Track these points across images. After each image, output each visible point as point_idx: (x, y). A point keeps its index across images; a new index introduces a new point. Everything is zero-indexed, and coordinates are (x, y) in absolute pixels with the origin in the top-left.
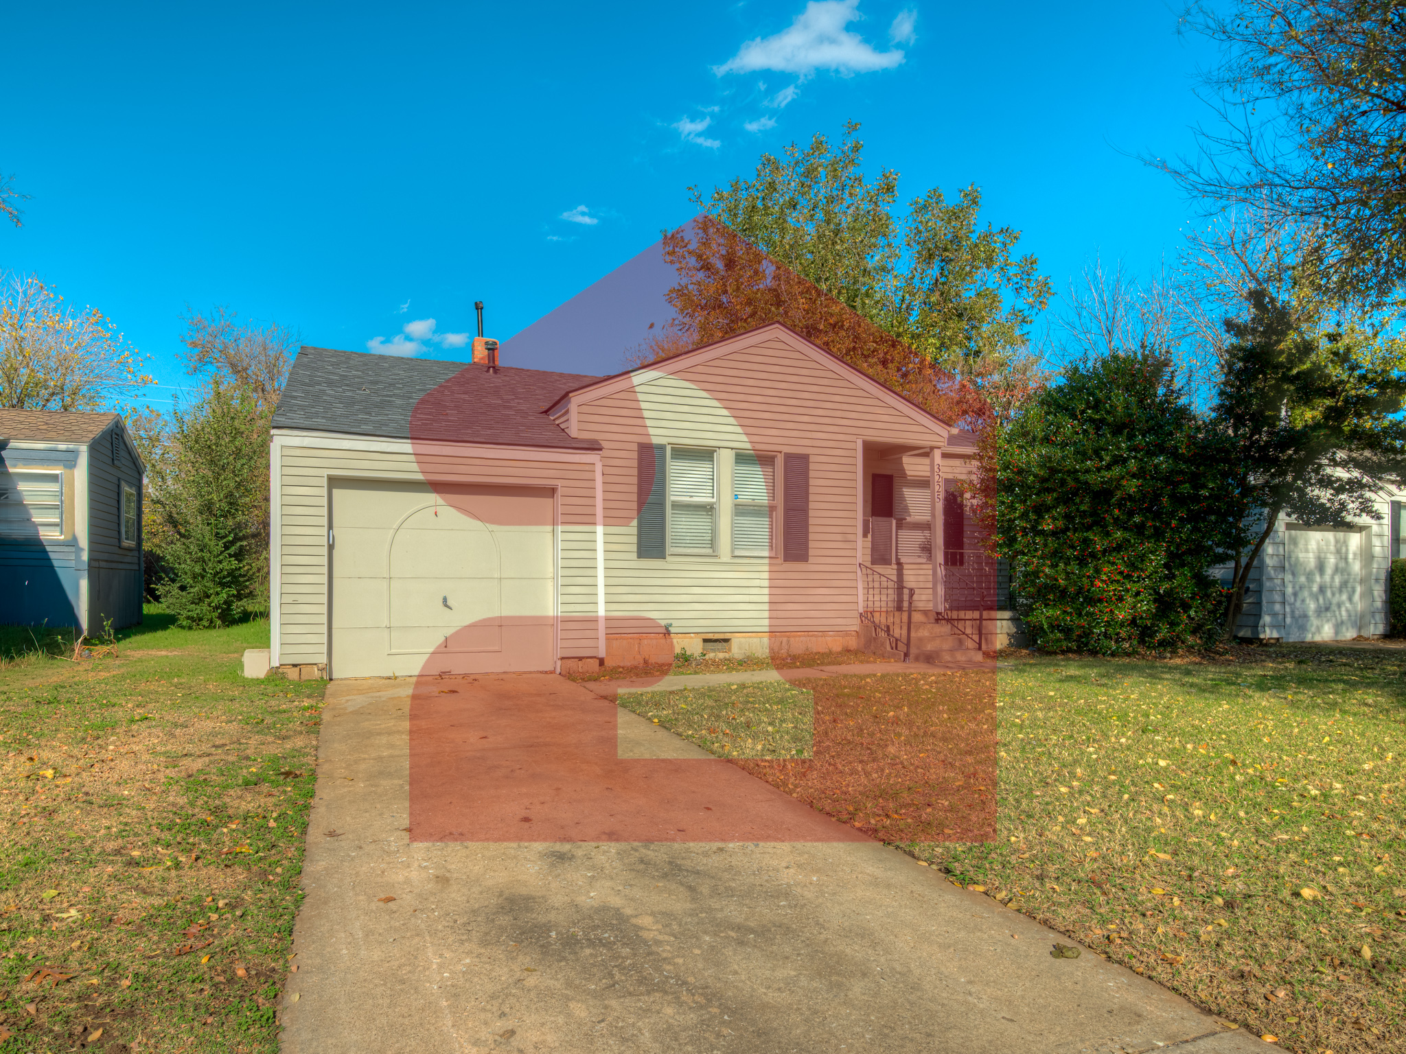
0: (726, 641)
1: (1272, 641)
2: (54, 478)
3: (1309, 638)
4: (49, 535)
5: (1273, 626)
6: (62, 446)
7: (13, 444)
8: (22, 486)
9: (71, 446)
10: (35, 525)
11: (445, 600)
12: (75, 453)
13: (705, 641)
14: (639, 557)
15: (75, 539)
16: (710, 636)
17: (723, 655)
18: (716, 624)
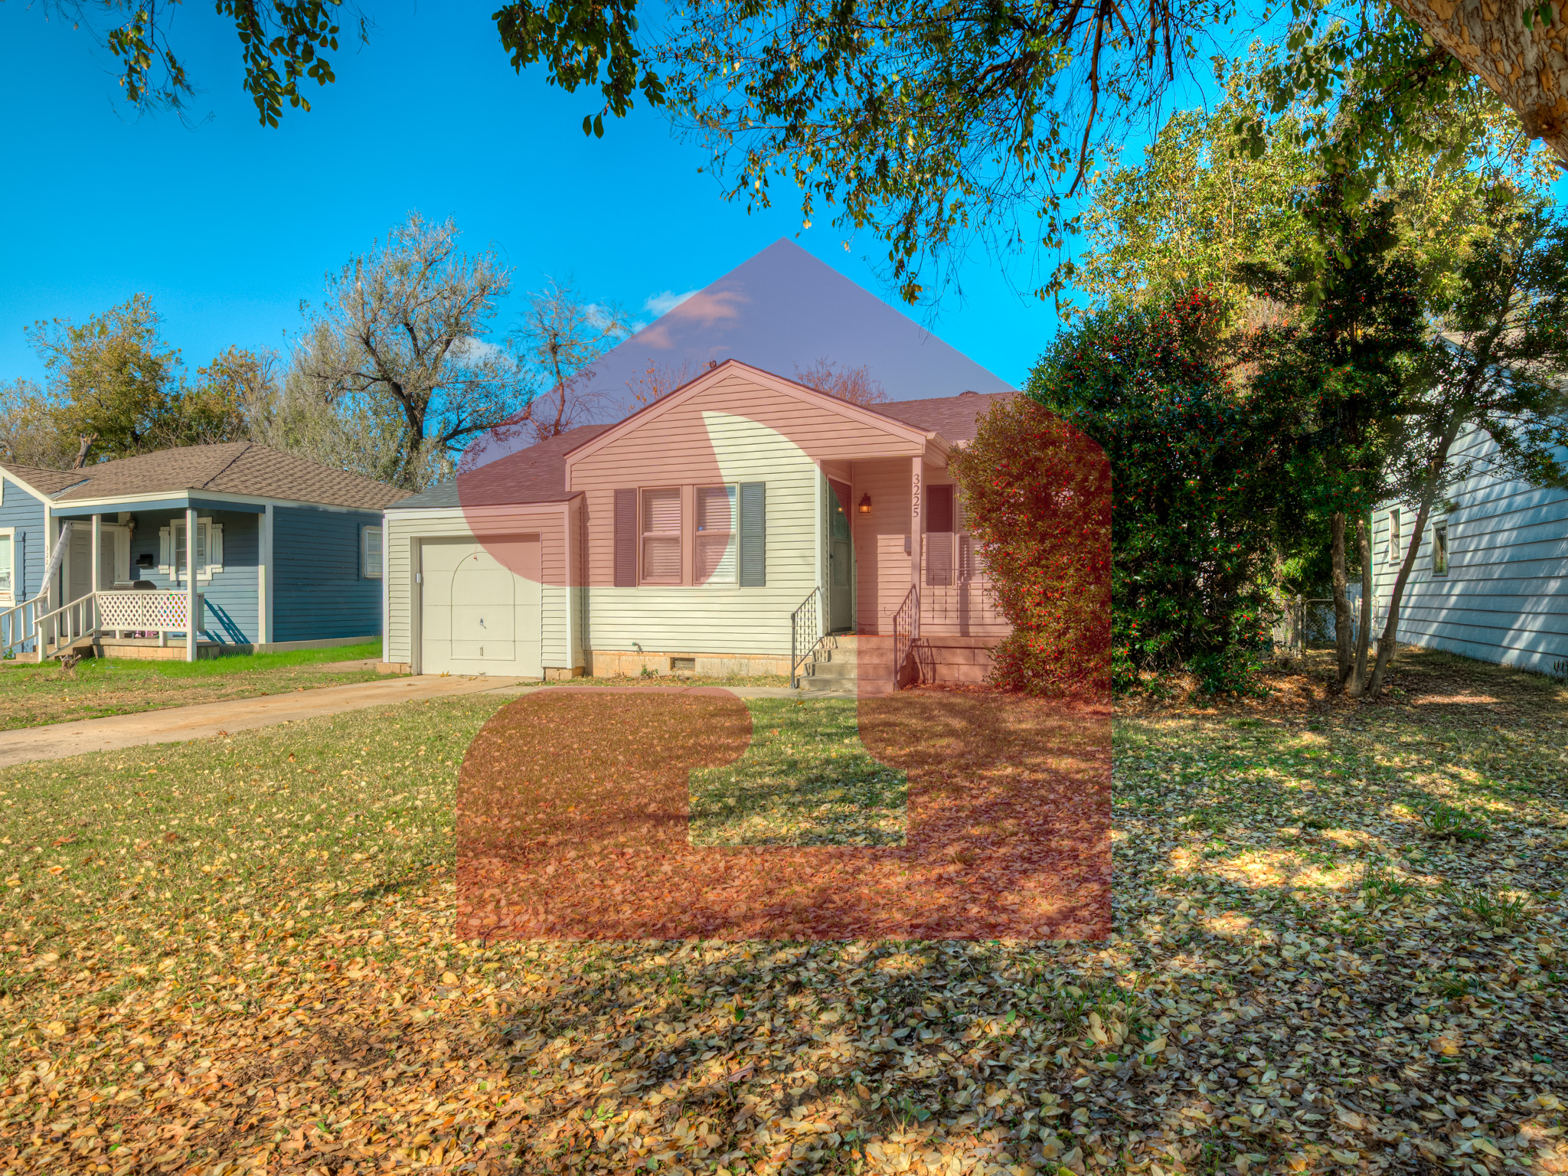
0: (693, 660)
11: (482, 621)
13: (673, 660)
16: (677, 656)
17: (687, 673)
18: (679, 645)
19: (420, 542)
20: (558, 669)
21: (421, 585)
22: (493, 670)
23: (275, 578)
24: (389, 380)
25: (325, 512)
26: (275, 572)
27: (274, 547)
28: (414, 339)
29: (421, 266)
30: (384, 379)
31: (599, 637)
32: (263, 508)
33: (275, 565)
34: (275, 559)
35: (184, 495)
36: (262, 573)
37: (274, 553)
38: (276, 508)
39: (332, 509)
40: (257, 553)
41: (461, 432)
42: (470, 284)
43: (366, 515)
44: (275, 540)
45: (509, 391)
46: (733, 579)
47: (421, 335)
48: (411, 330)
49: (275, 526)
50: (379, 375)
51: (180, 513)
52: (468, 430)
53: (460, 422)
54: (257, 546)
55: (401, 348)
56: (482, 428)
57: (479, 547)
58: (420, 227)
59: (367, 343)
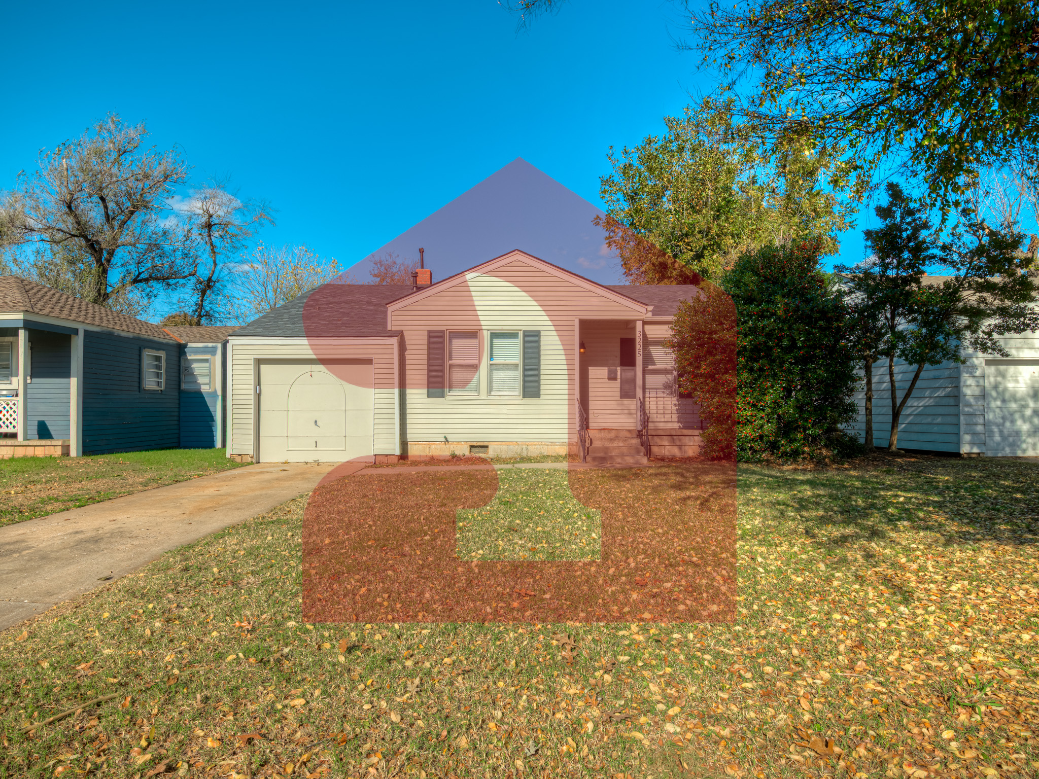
0: (487, 447)
1: (973, 456)
2: (206, 361)
3: (1019, 453)
4: (205, 389)
5: (972, 443)
6: (210, 345)
7: (190, 345)
8: (195, 365)
9: (214, 345)
10: (200, 384)
11: (316, 422)
12: (215, 348)
13: (472, 447)
14: (429, 396)
15: (216, 391)
16: (475, 444)
17: (483, 455)
18: (479, 436)
19: (259, 362)
20: (387, 455)
21: (259, 395)
22: (325, 457)
23: (84, 388)
24: (85, 237)
25: (119, 336)
26: (84, 383)
27: (84, 363)
28: (106, 207)
29: (114, 155)
30: (80, 235)
31: (412, 433)
32: (76, 331)
33: (84, 378)
34: (84, 373)
35: (20, 316)
36: (74, 383)
37: (84, 368)
38: (86, 331)
39: (123, 334)
40: (69, 367)
41: (140, 281)
42: (157, 172)
43: (145, 340)
44: (85, 357)
45: (179, 254)
46: (517, 393)
47: (111, 205)
48: (103, 199)
49: (85, 346)
50: (77, 233)
51: (13, 332)
52: (146, 280)
53: (140, 274)
54: (70, 362)
55: (94, 215)
56: (157, 279)
57: (321, 368)
58: (116, 123)
59: (69, 207)
